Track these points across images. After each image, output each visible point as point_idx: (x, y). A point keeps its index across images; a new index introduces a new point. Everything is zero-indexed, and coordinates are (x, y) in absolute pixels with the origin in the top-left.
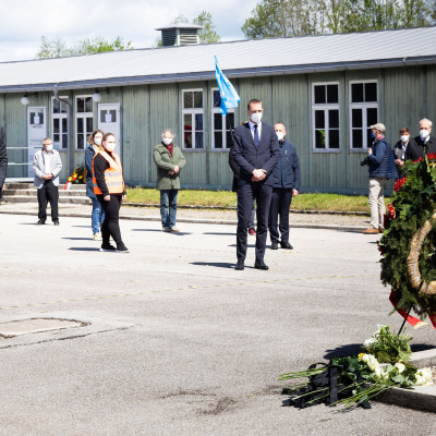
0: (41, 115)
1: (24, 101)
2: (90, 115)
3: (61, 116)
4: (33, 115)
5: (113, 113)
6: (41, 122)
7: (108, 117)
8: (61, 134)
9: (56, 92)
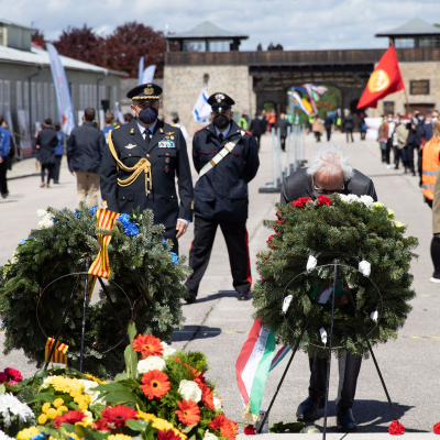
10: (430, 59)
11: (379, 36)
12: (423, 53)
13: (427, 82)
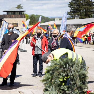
10: (18, 18)
11: (4, 11)
12: (16, 16)
13: (17, 23)
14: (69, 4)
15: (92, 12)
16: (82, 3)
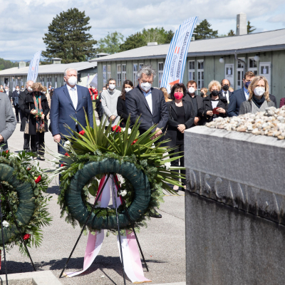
0: (231, 69)
1: (221, 60)
2: (255, 69)
3: (241, 70)
4: (227, 69)
5: (267, 68)
6: (232, 74)
7: (265, 70)
8: (241, 81)
9: (236, 55)
14: (45, 37)
15: (84, 52)
16: (67, 37)
